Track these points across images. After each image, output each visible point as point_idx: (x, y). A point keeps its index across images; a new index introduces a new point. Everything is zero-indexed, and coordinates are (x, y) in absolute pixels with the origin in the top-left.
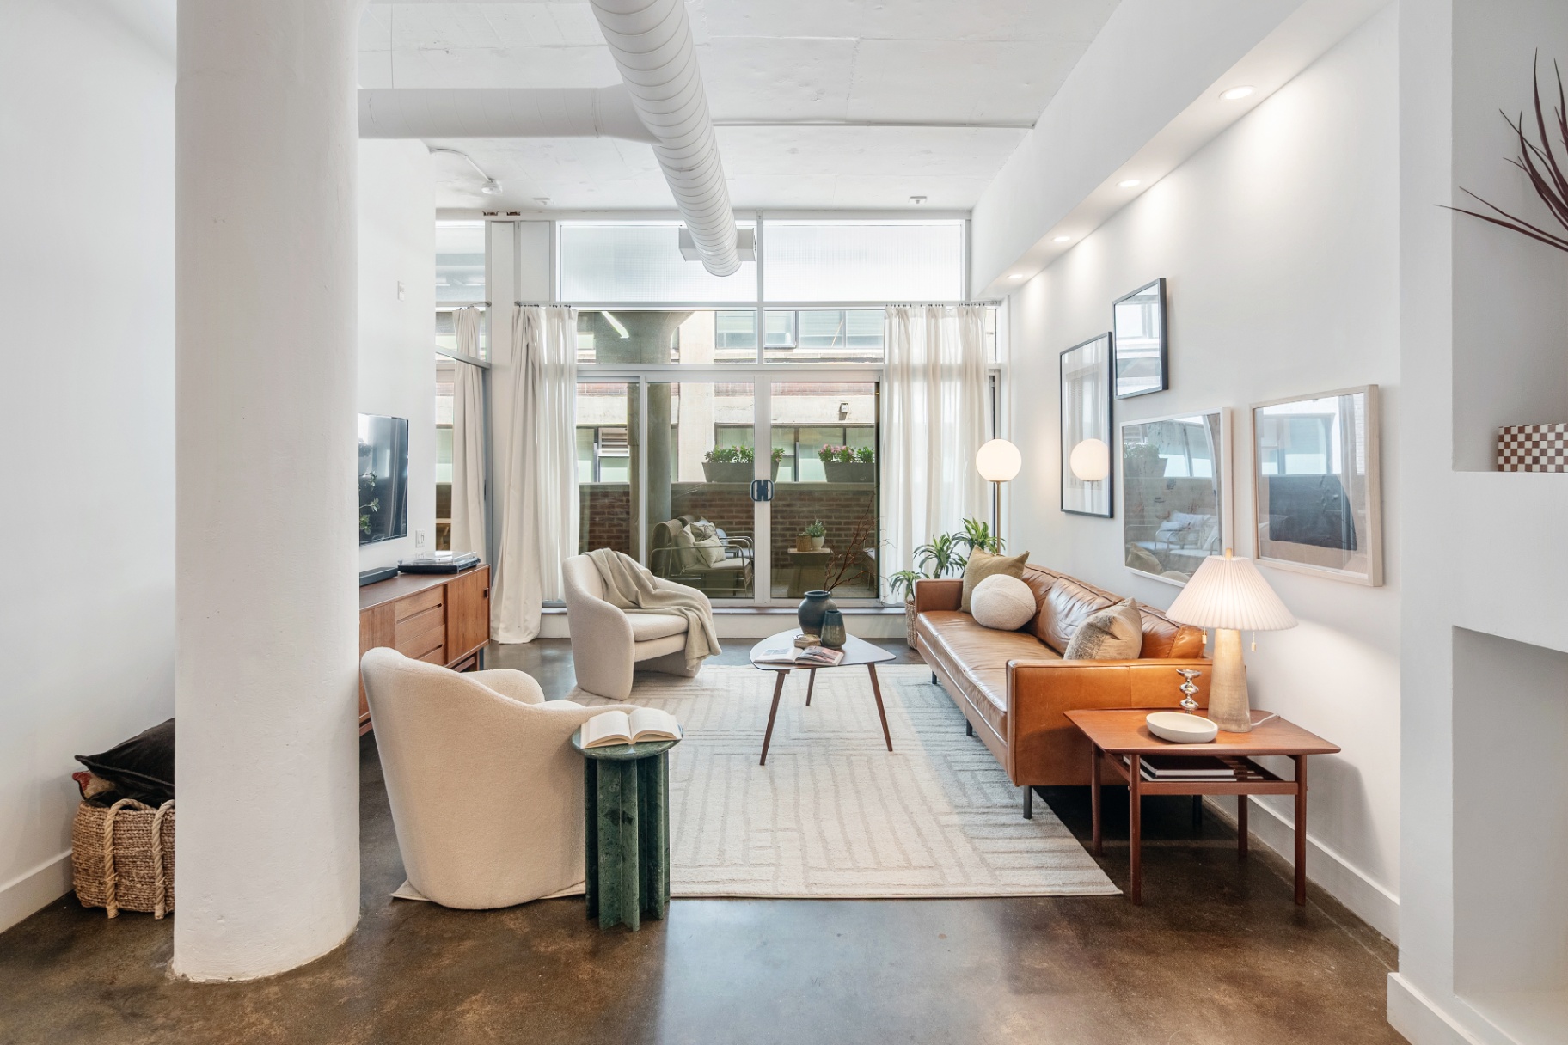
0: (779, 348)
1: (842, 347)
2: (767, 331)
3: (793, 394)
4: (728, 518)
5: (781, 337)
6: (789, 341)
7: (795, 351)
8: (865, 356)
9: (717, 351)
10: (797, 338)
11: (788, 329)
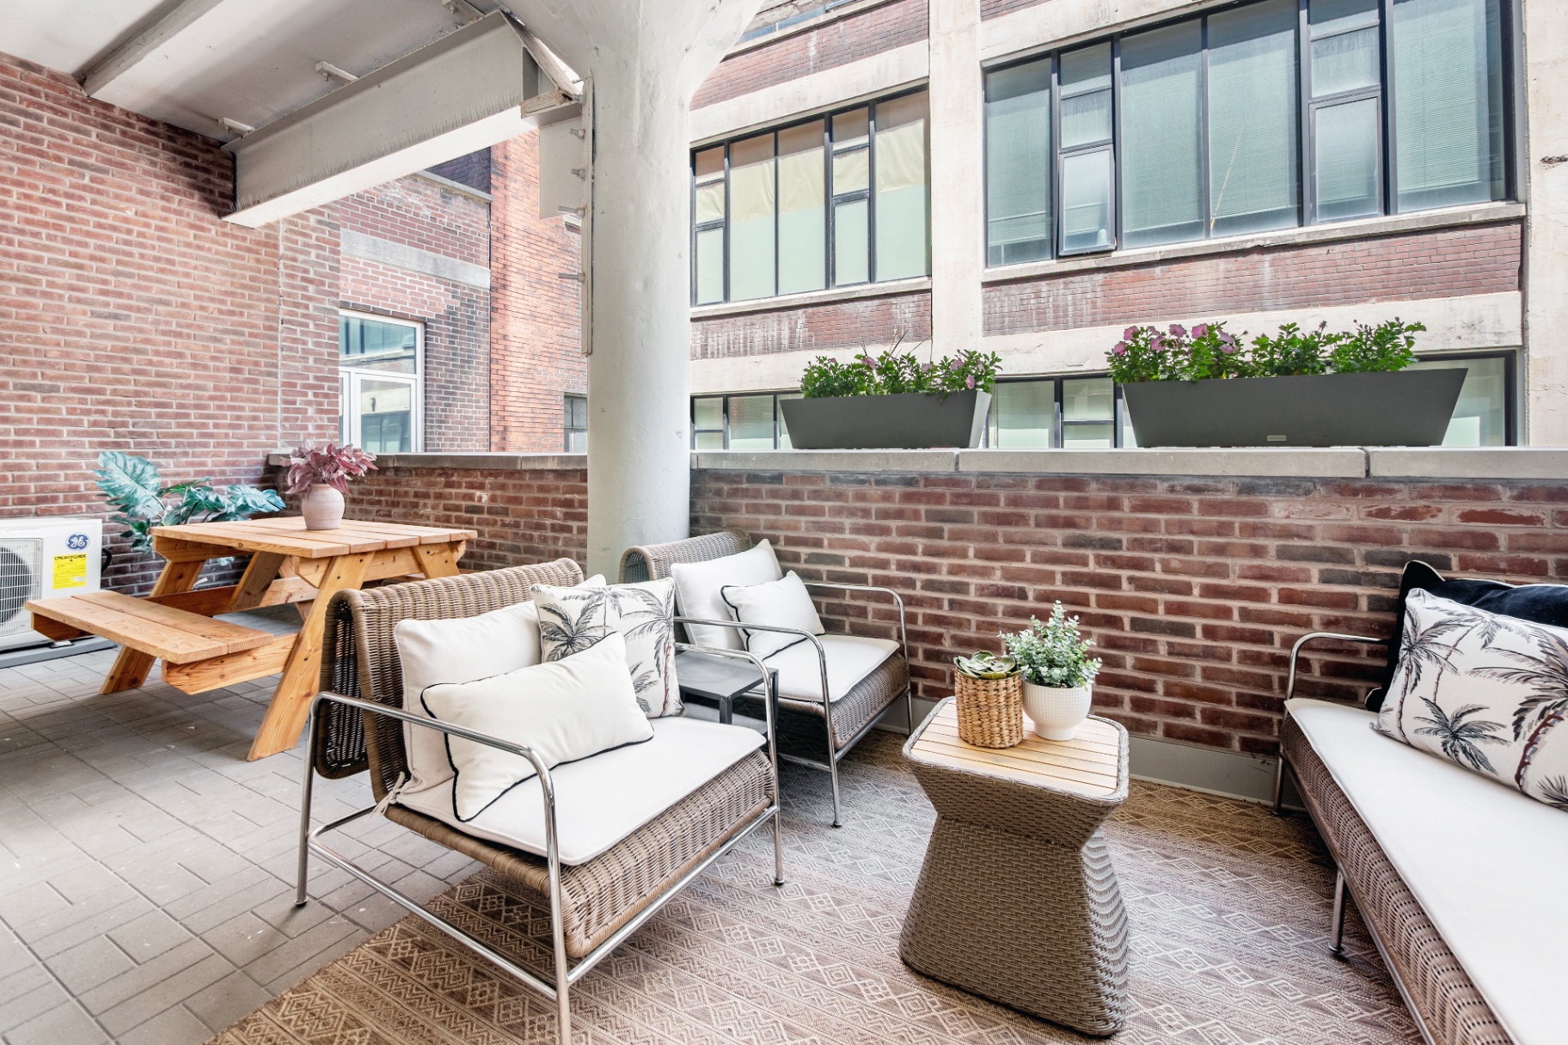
0: (1087, 254)
1: (1203, 237)
2: (1067, 231)
3: (1110, 324)
4: (831, 546)
5: (1092, 237)
6: (1104, 240)
7: (1114, 254)
8: (1249, 245)
9: (987, 271)
10: (1117, 233)
11: (1102, 224)
